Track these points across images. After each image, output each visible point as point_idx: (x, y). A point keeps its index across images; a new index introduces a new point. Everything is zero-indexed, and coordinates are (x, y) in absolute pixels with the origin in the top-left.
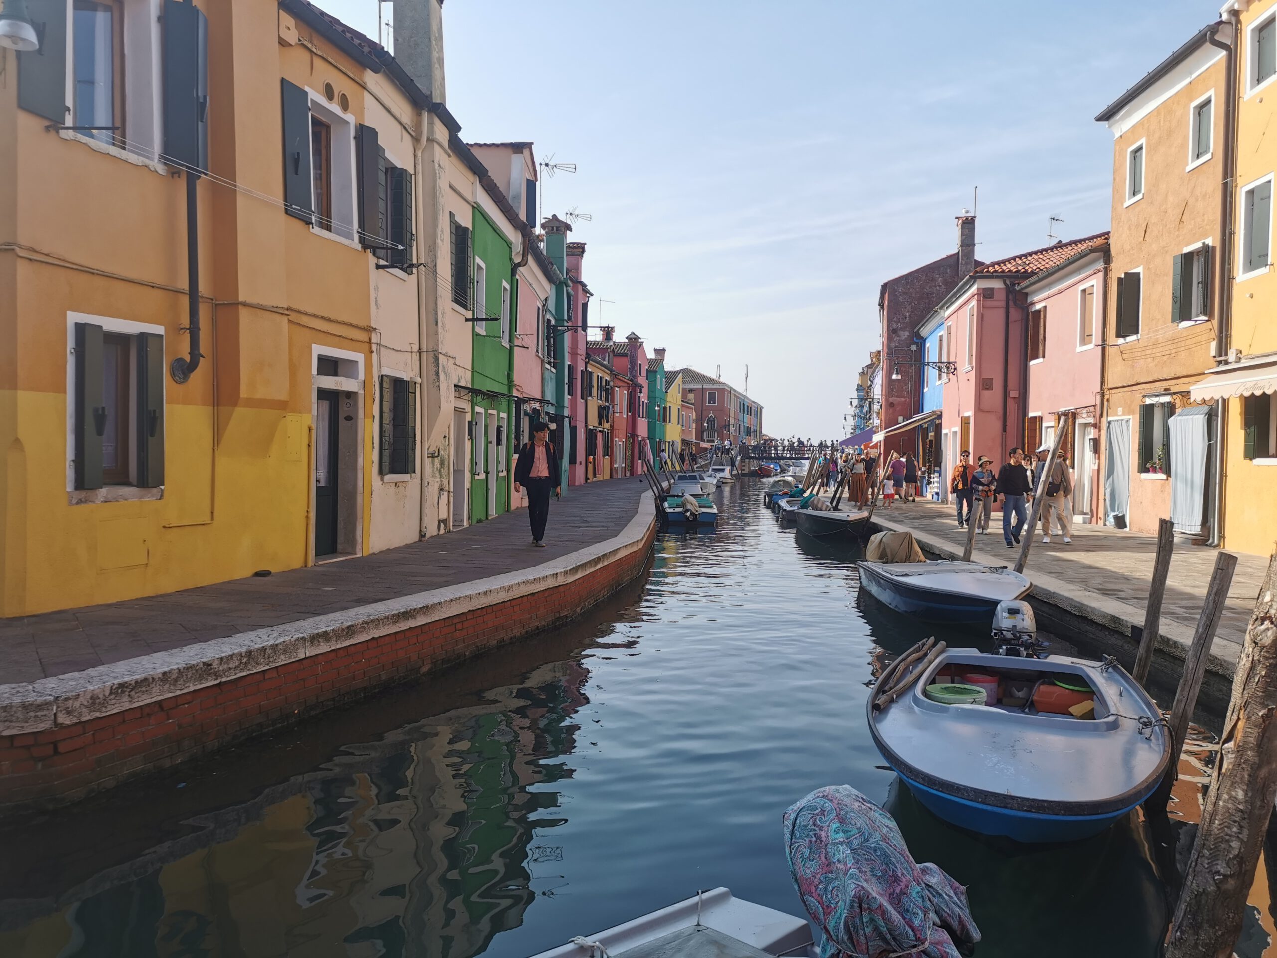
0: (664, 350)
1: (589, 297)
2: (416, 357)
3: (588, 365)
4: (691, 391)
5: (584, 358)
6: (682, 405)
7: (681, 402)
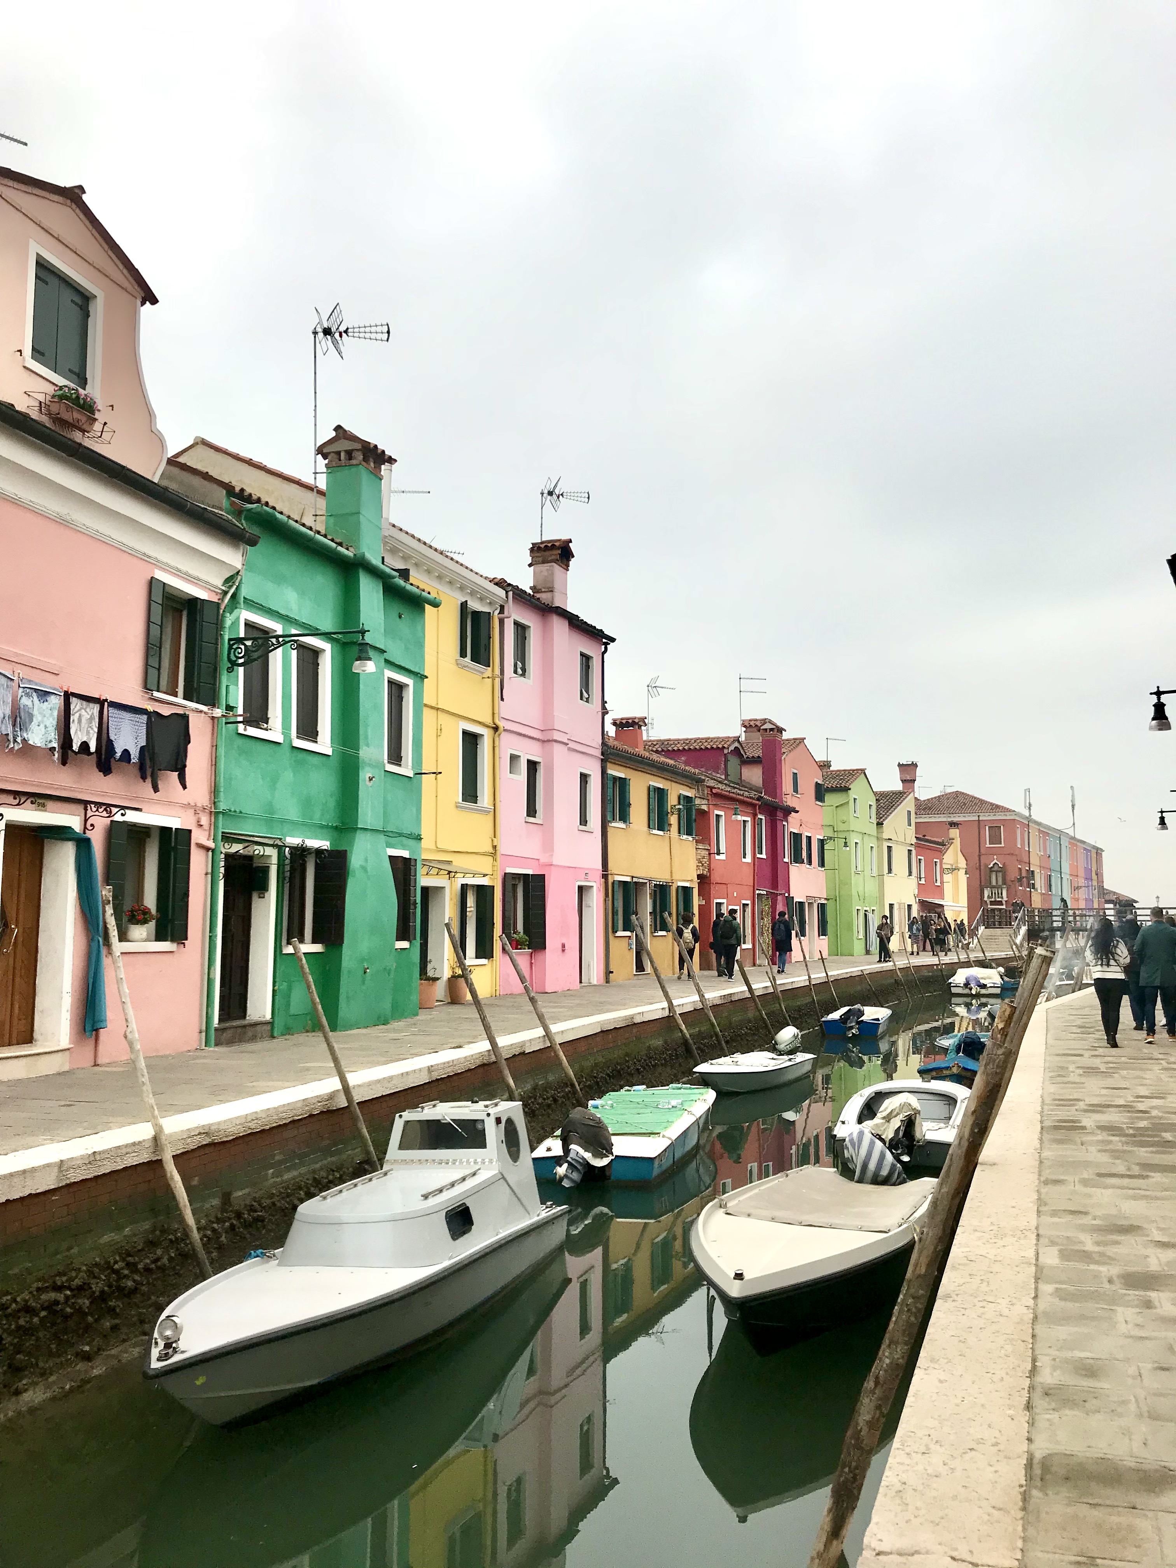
0: (914, 765)
1: (606, 644)
3: (609, 765)
4: (953, 824)
5: (598, 753)
6: (917, 846)
7: (914, 841)
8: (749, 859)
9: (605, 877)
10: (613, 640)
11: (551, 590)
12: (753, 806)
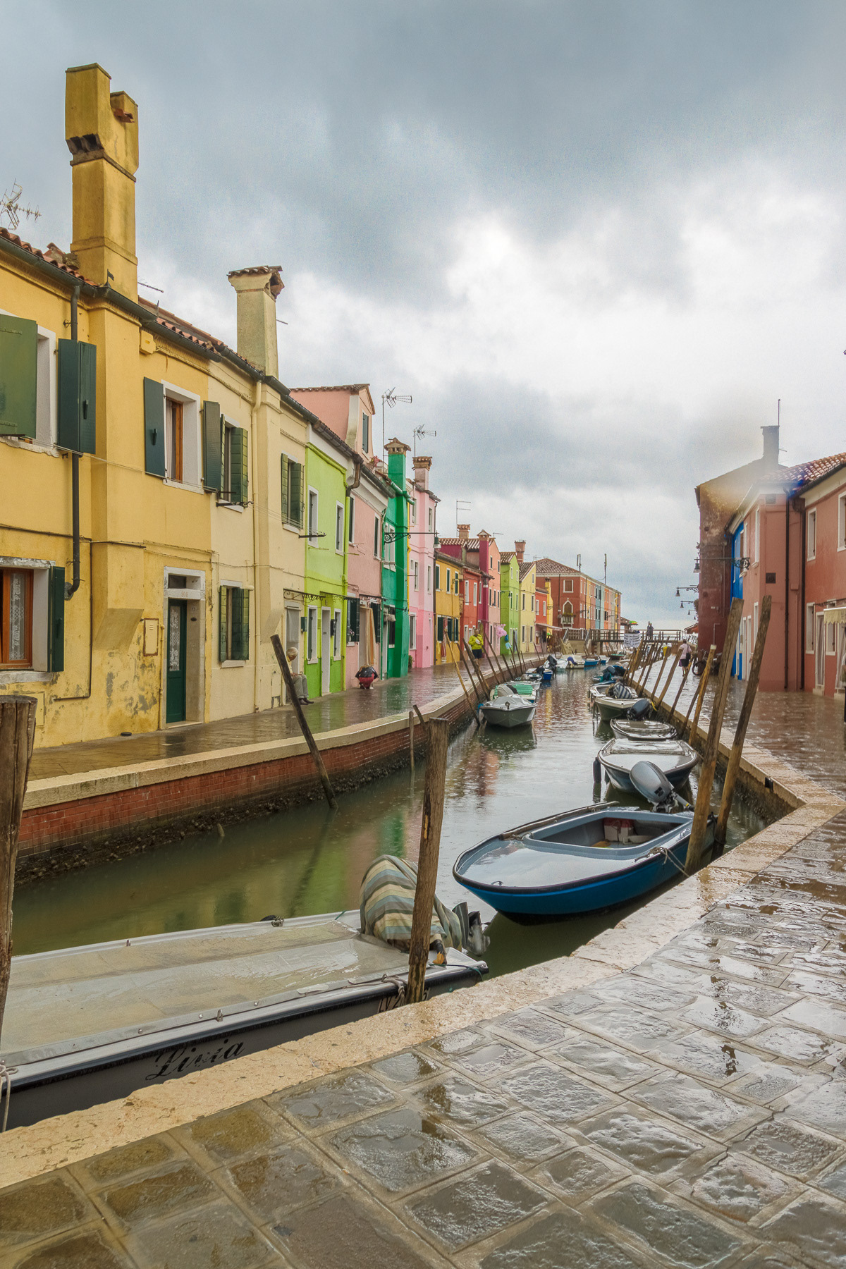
0: (524, 543)
1: (436, 503)
2: (251, 571)
3: (437, 562)
4: (547, 580)
5: (432, 556)
6: (536, 594)
7: (535, 591)
8: (475, 605)
9: (435, 615)
10: (440, 501)
11: (424, 481)
12: (478, 576)
